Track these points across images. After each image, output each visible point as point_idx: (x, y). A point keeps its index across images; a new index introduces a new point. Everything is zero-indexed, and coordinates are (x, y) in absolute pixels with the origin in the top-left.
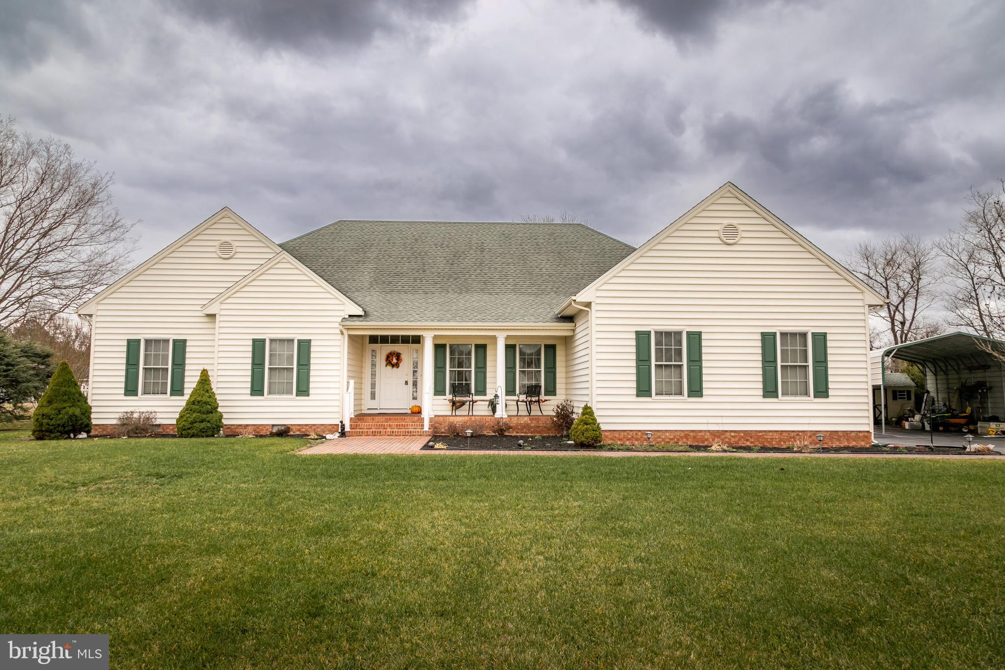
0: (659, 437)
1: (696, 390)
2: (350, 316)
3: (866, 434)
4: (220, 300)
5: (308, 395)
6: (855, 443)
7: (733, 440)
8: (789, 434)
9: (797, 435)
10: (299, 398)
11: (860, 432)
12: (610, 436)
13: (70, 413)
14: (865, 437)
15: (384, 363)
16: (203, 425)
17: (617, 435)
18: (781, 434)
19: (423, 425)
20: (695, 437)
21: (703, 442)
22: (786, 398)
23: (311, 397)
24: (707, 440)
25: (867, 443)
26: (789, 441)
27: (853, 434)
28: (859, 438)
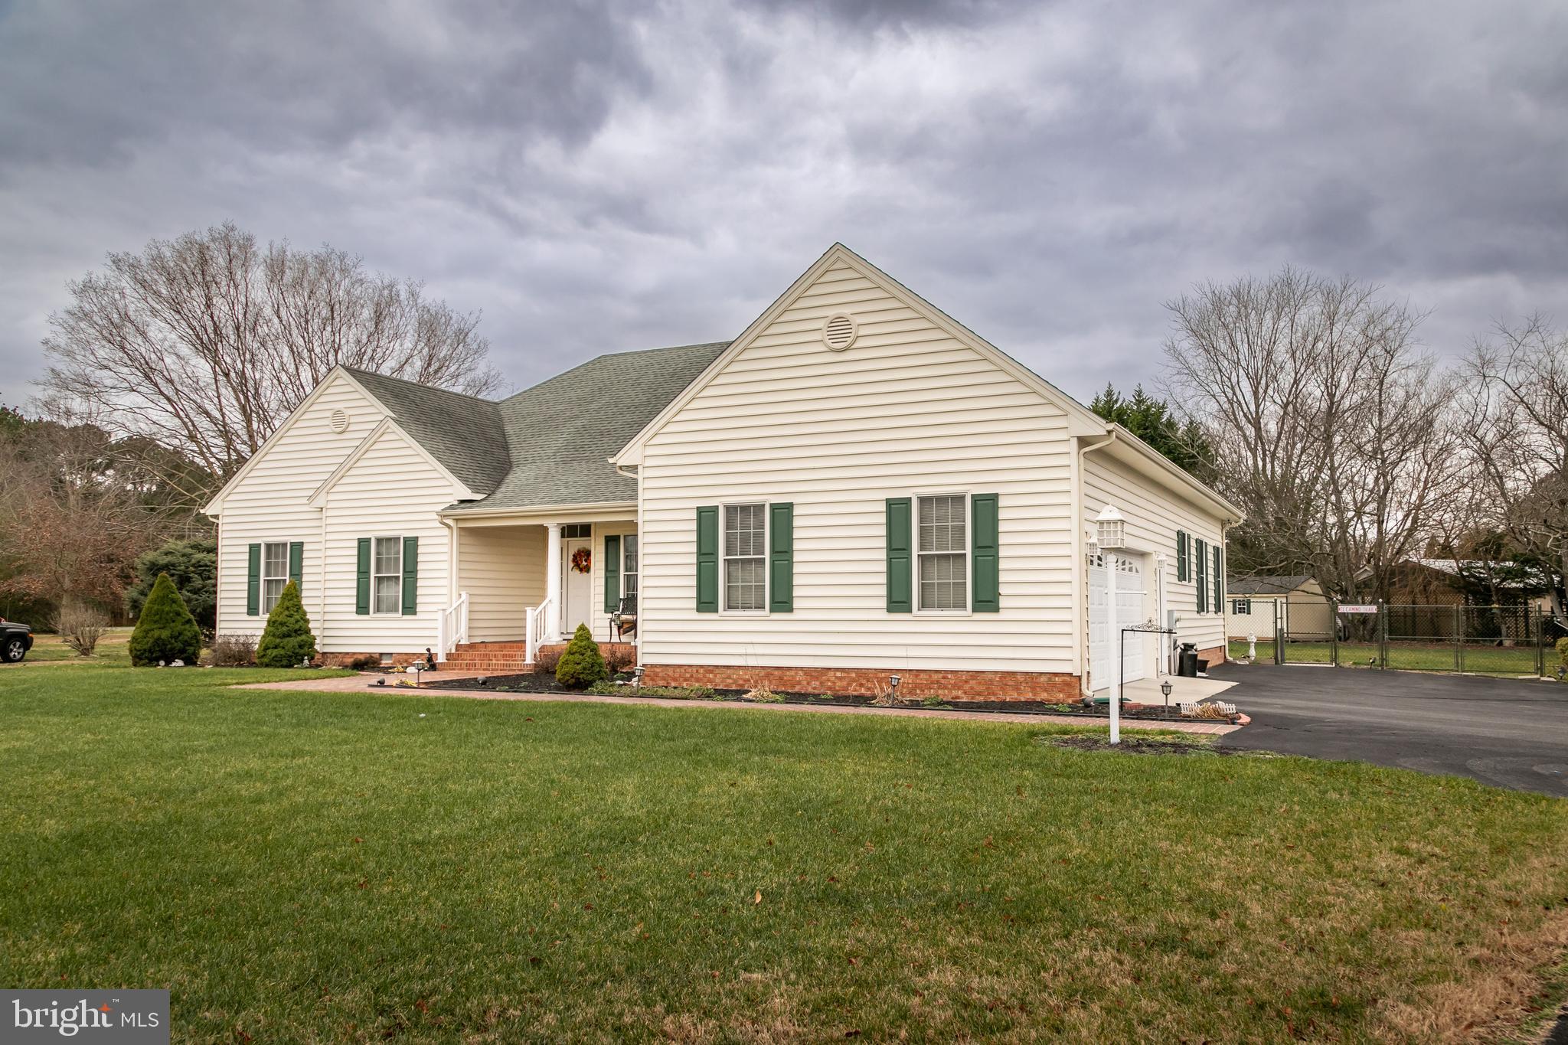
0: (729, 677)
1: (783, 602)
2: (462, 501)
3: (1068, 679)
4: (326, 489)
5: (415, 613)
6: (1045, 694)
7: (839, 684)
8: (930, 676)
9: (944, 678)
10: (406, 617)
11: (1056, 674)
12: (660, 674)
13: (156, 636)
14: (1068, 684)
15: (571, 565)
16: (275, 652)
17: (670, 672)
18: (917, 676)
19: (524, 656)
20: (781, 678)
21: (793, 686)
22: (926, 613)
23: (419, 616)
24: (799, 683)
25: (1069, 696)
26: (930, 688)
27: (1043, 679)
28: (1054, 685)
